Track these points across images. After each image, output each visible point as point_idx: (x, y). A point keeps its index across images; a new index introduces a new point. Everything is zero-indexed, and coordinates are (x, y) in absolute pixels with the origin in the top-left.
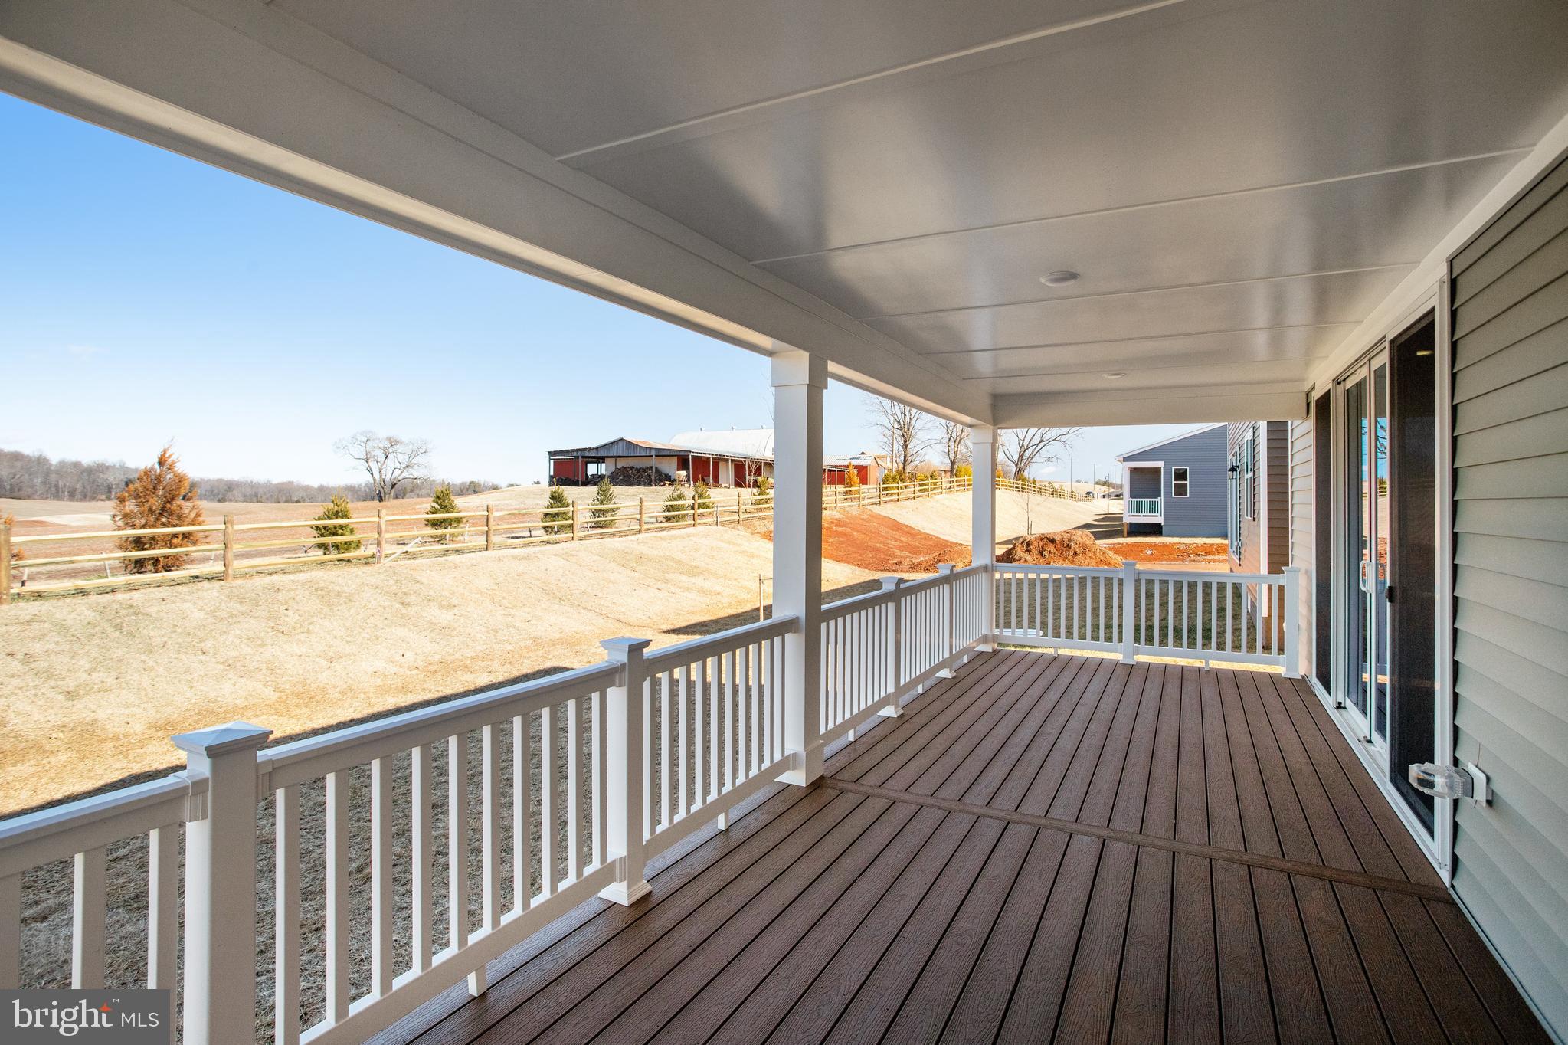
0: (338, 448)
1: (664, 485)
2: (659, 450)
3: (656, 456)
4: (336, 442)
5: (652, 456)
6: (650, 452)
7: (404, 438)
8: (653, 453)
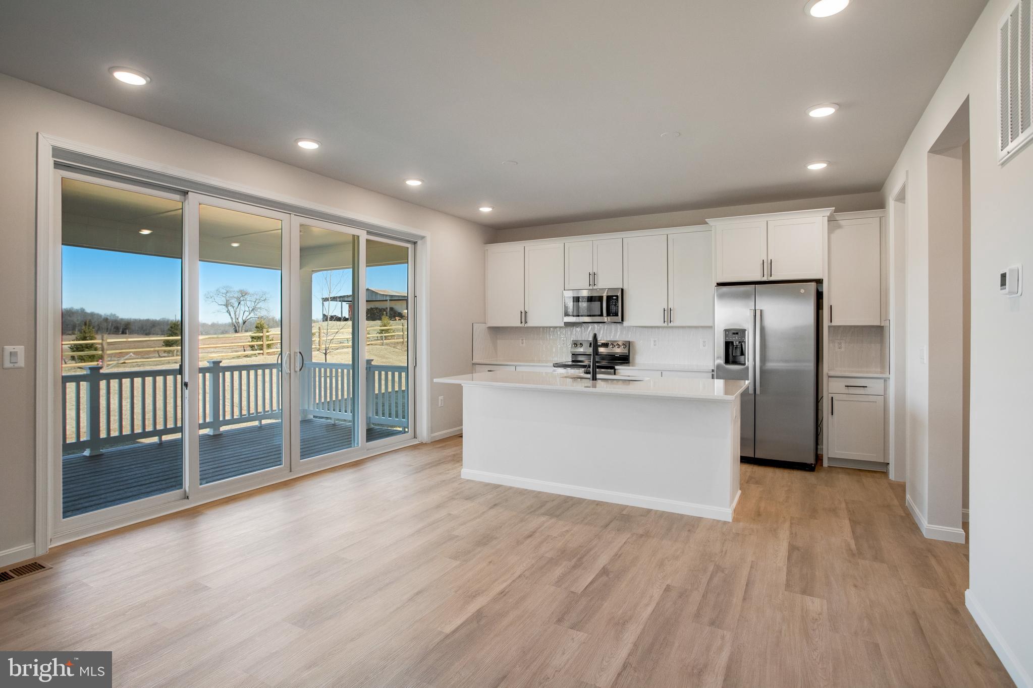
0: (208, 298)
1: (395, 320)
2: (392, 296)
3: (390, 300)
4: (206, 294)
5: (387, 300)
6: (386, 298)
7: (251, 291)
8: (388, 298)
